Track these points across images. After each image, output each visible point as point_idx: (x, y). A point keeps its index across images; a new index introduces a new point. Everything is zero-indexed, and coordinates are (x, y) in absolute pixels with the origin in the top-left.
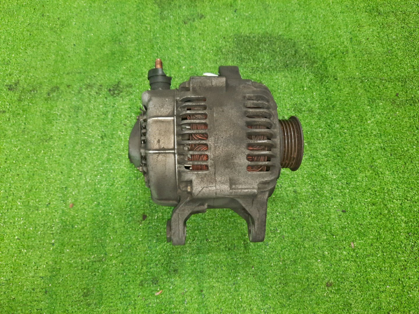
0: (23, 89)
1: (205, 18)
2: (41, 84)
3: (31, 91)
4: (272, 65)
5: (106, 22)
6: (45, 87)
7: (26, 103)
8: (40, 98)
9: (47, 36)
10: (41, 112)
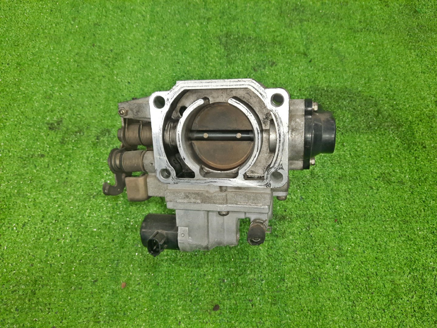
0: (67, 129)
1: (276, 65)
2: (89, 124)
3: (76, 132)
4: (353, 125)
5: (166, 59)
6: (94, 129)
7: (70, 146)
8: (86, 142)
9: (97, 69)
10: (88, 160)
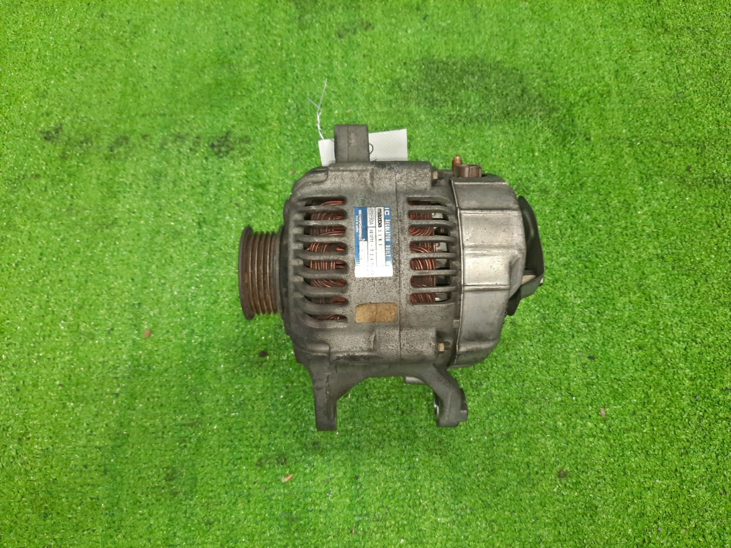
0: (69, 139)
1: (373, 28)
2: (98, 130)
3: (82, 143)
4: (482, 112)
5: (208, 30)
6: (106, 137)
7: (74, 162)
8: (97, 155)
9: (109, 50)
10: (98, 179)
